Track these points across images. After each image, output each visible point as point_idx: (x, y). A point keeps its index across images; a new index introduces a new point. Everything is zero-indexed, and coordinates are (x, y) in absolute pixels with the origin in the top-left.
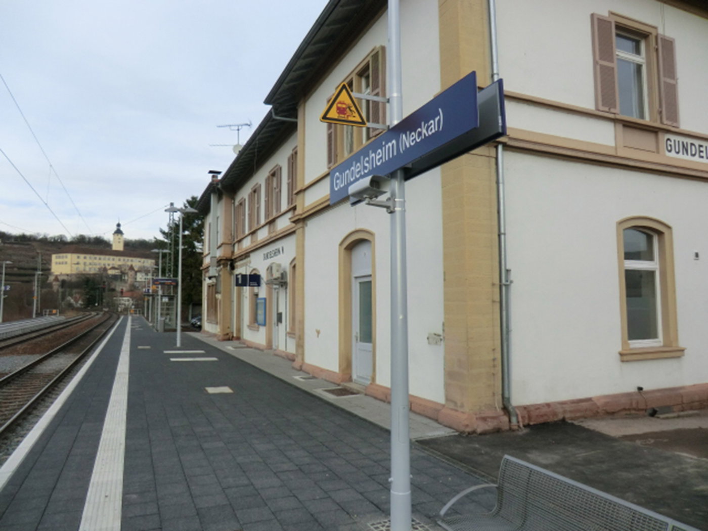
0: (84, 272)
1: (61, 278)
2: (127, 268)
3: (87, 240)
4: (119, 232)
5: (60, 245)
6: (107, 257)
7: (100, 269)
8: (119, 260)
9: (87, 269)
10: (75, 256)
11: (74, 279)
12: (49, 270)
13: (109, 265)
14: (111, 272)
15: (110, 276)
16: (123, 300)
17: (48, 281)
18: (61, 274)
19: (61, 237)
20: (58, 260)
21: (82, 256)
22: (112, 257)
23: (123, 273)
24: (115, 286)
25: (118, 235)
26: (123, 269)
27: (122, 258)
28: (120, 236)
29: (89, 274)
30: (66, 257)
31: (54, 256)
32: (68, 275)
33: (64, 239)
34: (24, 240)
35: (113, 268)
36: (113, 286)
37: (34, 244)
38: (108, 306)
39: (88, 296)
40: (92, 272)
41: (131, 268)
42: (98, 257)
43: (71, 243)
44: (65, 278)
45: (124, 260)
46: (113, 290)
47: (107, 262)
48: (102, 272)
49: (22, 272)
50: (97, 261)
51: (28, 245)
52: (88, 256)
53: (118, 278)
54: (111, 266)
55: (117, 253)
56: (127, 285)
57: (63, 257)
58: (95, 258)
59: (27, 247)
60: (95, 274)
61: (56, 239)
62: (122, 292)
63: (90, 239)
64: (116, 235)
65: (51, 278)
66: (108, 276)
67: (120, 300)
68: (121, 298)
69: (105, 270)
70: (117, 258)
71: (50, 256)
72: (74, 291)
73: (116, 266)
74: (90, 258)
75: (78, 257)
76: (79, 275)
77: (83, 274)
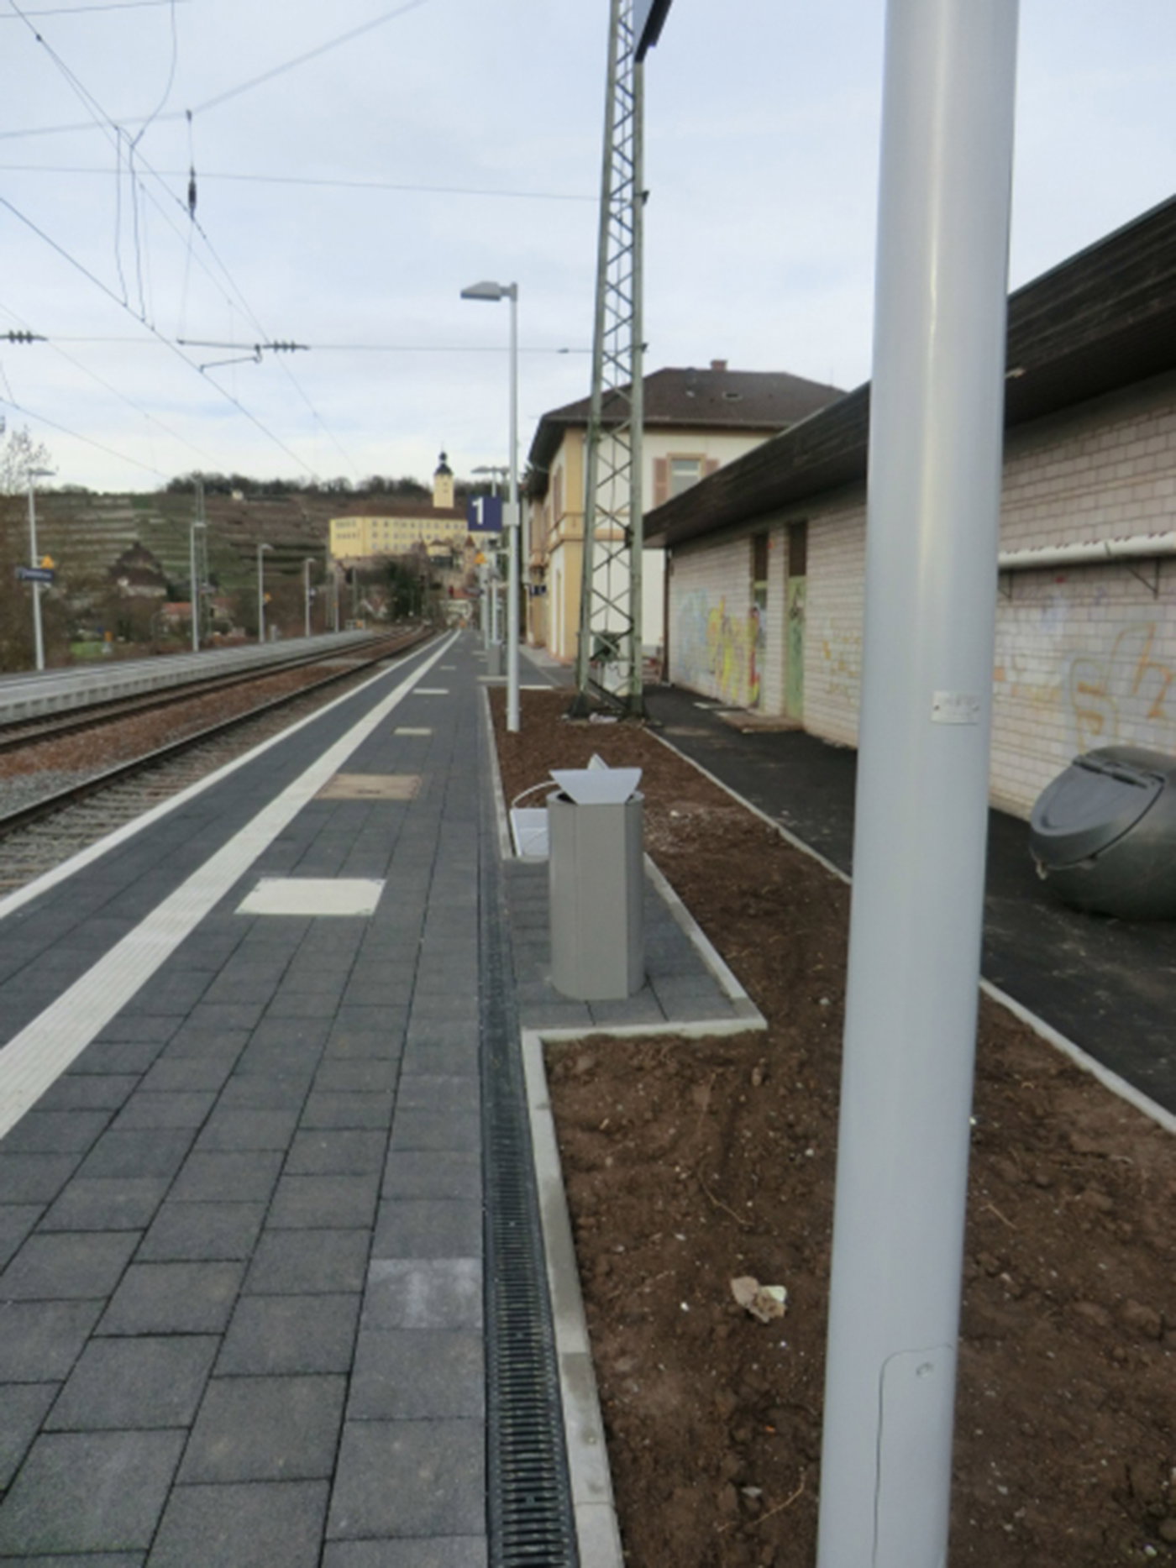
0: (386, 553)
1: (347, 565)
2: (462, 543)
4: (444, 470)
5: (340, 500)
6: (425, 522)
7: (414, 546)
8: (447, 527)
9: (392, 542)
10: (369, 521)
11: (370, 567)
13: (429, 537)
14: (433, 551)
15: (432, 560)
16: (455, 606)
17: (326, 572)
18: (347, 558)
20: (341, 530)
21: (381, 521)
22: (433, 522)
23: (455, 553)
24: (442, 578)
25: (441, 477)
26: (455, 545)
27: (452, 523)
28: (446, 478)
29: (395, 557)
30: (354, 524)
31: (333, 524)
32: (358, 559)
33: (346, 485)
34: (279, 491)
35: (437, 543)
36: (437, 579)
37: (298, 498)
38: (430, 616)
39: (396, 599)
40: (401, 551)
41: (469, 543)
42: (409, 521)
43: (360, 495)
44: (354, 564)
45: (456, 527)
46: (437, 586)
47: (425, 532)
48: (417, 550)
49: (282, 553)
50: (408, 530)
51: (287, 500)
52: (391, 521)
53: (447, 563)
54: (432, 540)
55: (443, 514)
56: (463, 577)
57: (348, 525)
58: (404, 525)
59: (285, 505)
60: (405, 557)
61: (332, 485)
62: (451, 591)
63: (391, 483)
64: (438, 475)
65: (331, 565)
66: (427, 559)
67: (450, 605)
68: (451, 602)
69: (422, 546)
70: (442, 523)
71: (326, 521)
72: (373, 588)
73: (442, 538)
74: (396, 524)
75: (375, 524)
76: (379, 558)
77: (385, 557)
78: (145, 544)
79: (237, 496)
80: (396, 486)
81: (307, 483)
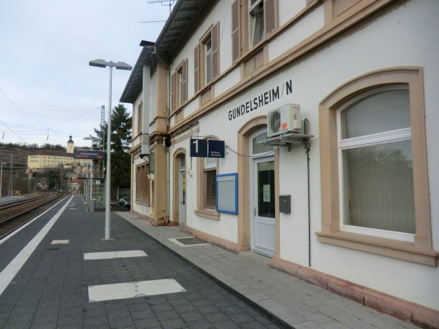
0: (48, 167)
1: (33, 171)
3: (51, 147)
4: (71, 141)
5: (34, 150)
6: (63, 157)
7: (59, 165)
9: (51, 163)
10: (43, 157)
11: (42, 171)
12: (26, 165)
14: (66, 167)
15: (65, 170)
16: (72, 185)
17: (26, 173)
18: (34, 169)
19: (35, 145)
20: (32, 159)
21: (47, 157)
22: (66, 158)
23: (74, 168)
26: (74, 165)
28: (71, 144)
29: (52, 168)
31: (29, 157)
32: (38, 169)
36: (67, 176)
37: (18, 149)
39: (50, 182)
40: (54, 167)
41: (79, 164)
42: (57, 157)
43: (41, 149)
44: (36, 171)
45: (74, 159)
46: (67, 178)
47: (63, 161)
48: (60, 167)
50: (57, 160)
51: (14, 150)
52: (51, 157)
53: (71, 171)
54: (66, 163)
55: (69, 155)
56: (76, 175)
57: (35, 158)
59: (12, 151)
62: (71, 179)
64: (69, 143)
65: (28, 171)
66: (63, 170)
67: (70, 185)
69: (62, 165)
70: (69, 158)
71: (27, 157)
72: (43, 179)
73: (69, 163)
74: (53, 158)
75: (45, 158)
76: (45, 169)
77: (48, 169)
80: (54, 146)
81: (22, 145)
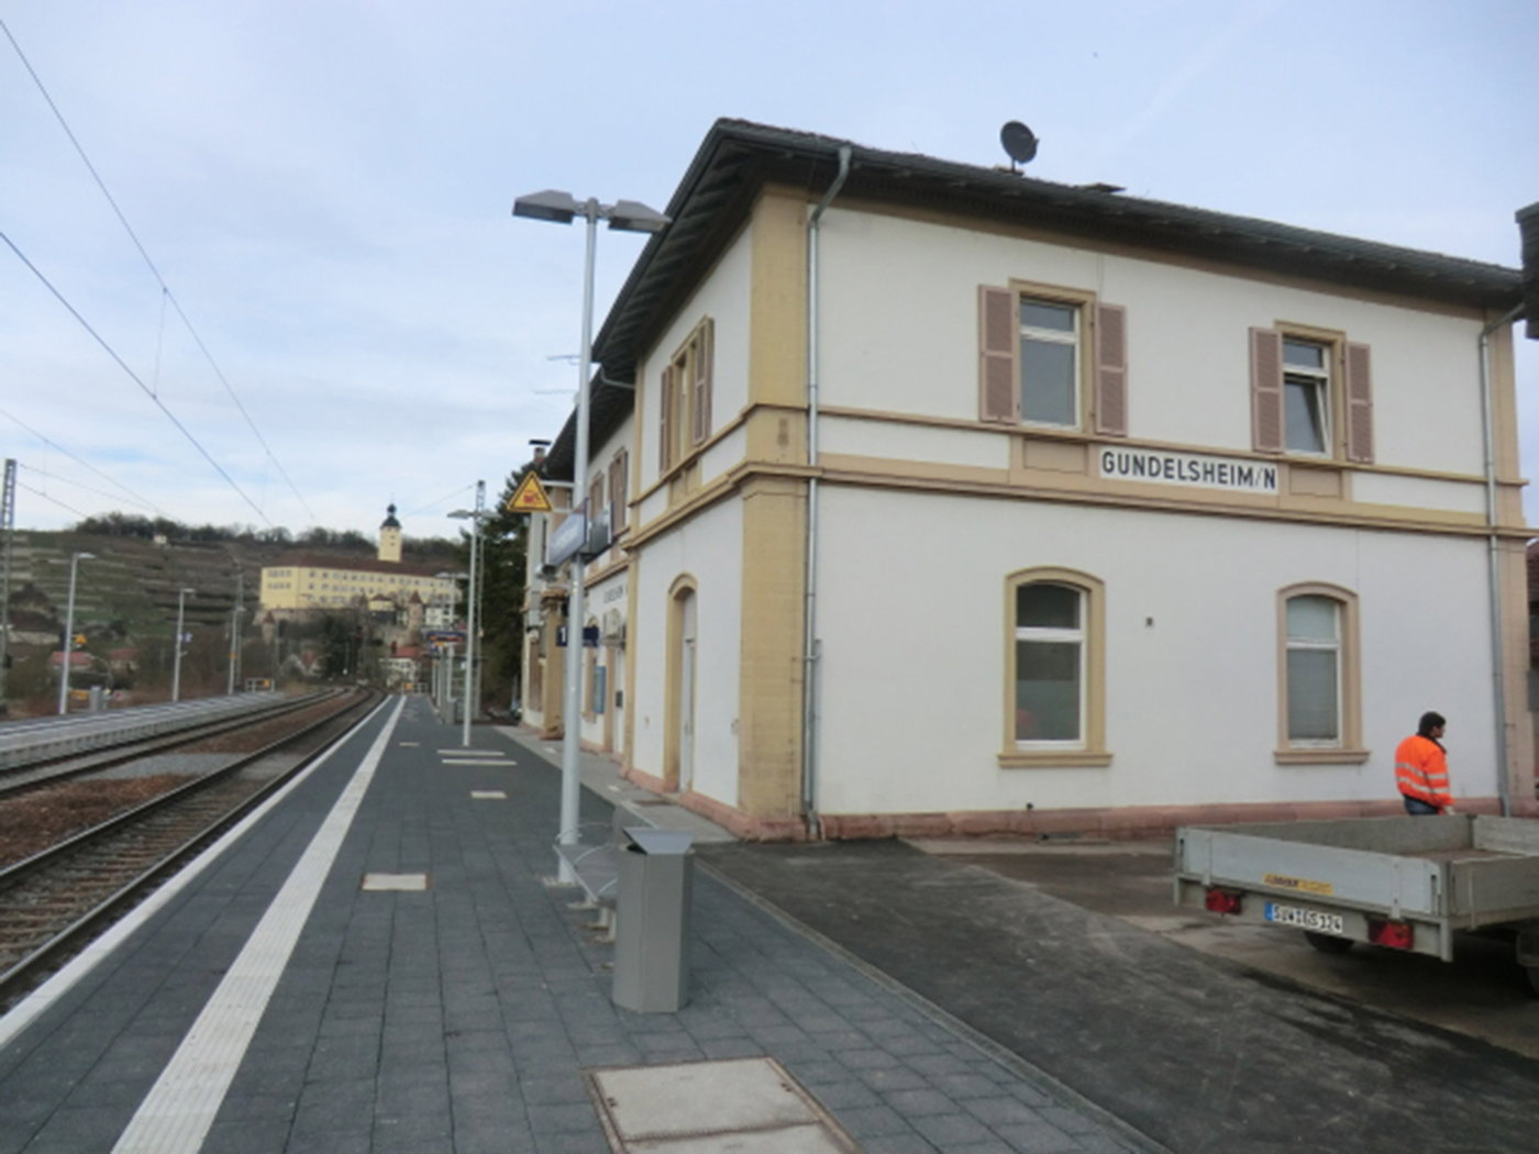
0: (322, 605)
1: (278, 616)
2: (407, 599)
3: (329, 538)
4: (391, 523)
5: (277, 549)
6: (368, 575)
7: (353, 599)
8: (392, 581)
9: (329, 594)
10: (306, 571)
11: (303, 619)
12: (256, 599)
13: (371, 591)
14: (375, 606)
15: (374, 614)
16: (397, 664)
17: (255, 623)
18: (279, 610)
19: (280, 532)
20: (274, 581)
21: (319, 572)
22: (377, 575)
23: (399, 609)
24: (383, 634)
25: (389, 530)
26: (399, 601)
27: (397, 577)
28: (393, 531)
29: (332, 610)
30: (289, 573)
31: (265, 572)
32: (291, 611)
33: (285, 536)
34: (209, 537)
35: (380, 598)
36: (378, 635)
37: (230, 546)
38: (368, 675)
39: (329, 655)
40: (338, 605)
41: (416, 598)
42: (350, 573)
43: (299, 545)
44: (286, 616)
45: (401, 581)
46: (379, 643)
47: (367, 585)
48: (357, 605)
49: (205, 602)
50: (350, 583)
51: (216, 547)
52: (331, 572)
53: (391, 618)
54: (375, 594)
55: (388, 567)
56: (407, 633)
57: (282, 574)
58: (345, 577)
59: (213, 552)
60: (343, 610)
61: (270, 535)
62: (394, 647)
63: (335, 536)
64: (386, 528)
65: (260, 617)
66: (369, 615)
67: (391, 664)
68: (391, 660)
69: (363, 600)
70: (387, 577)
71: (258, 571)
72: (303, 643)
73: (386, 593)
74: (335, 576)
75: (312, 575)
76: (314, 611)
77: (321, 610)
78: (41, 586)
79: (160, 540)
80: (340, 540)
81: (242, 531)
